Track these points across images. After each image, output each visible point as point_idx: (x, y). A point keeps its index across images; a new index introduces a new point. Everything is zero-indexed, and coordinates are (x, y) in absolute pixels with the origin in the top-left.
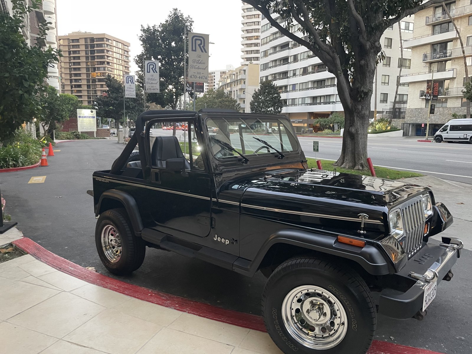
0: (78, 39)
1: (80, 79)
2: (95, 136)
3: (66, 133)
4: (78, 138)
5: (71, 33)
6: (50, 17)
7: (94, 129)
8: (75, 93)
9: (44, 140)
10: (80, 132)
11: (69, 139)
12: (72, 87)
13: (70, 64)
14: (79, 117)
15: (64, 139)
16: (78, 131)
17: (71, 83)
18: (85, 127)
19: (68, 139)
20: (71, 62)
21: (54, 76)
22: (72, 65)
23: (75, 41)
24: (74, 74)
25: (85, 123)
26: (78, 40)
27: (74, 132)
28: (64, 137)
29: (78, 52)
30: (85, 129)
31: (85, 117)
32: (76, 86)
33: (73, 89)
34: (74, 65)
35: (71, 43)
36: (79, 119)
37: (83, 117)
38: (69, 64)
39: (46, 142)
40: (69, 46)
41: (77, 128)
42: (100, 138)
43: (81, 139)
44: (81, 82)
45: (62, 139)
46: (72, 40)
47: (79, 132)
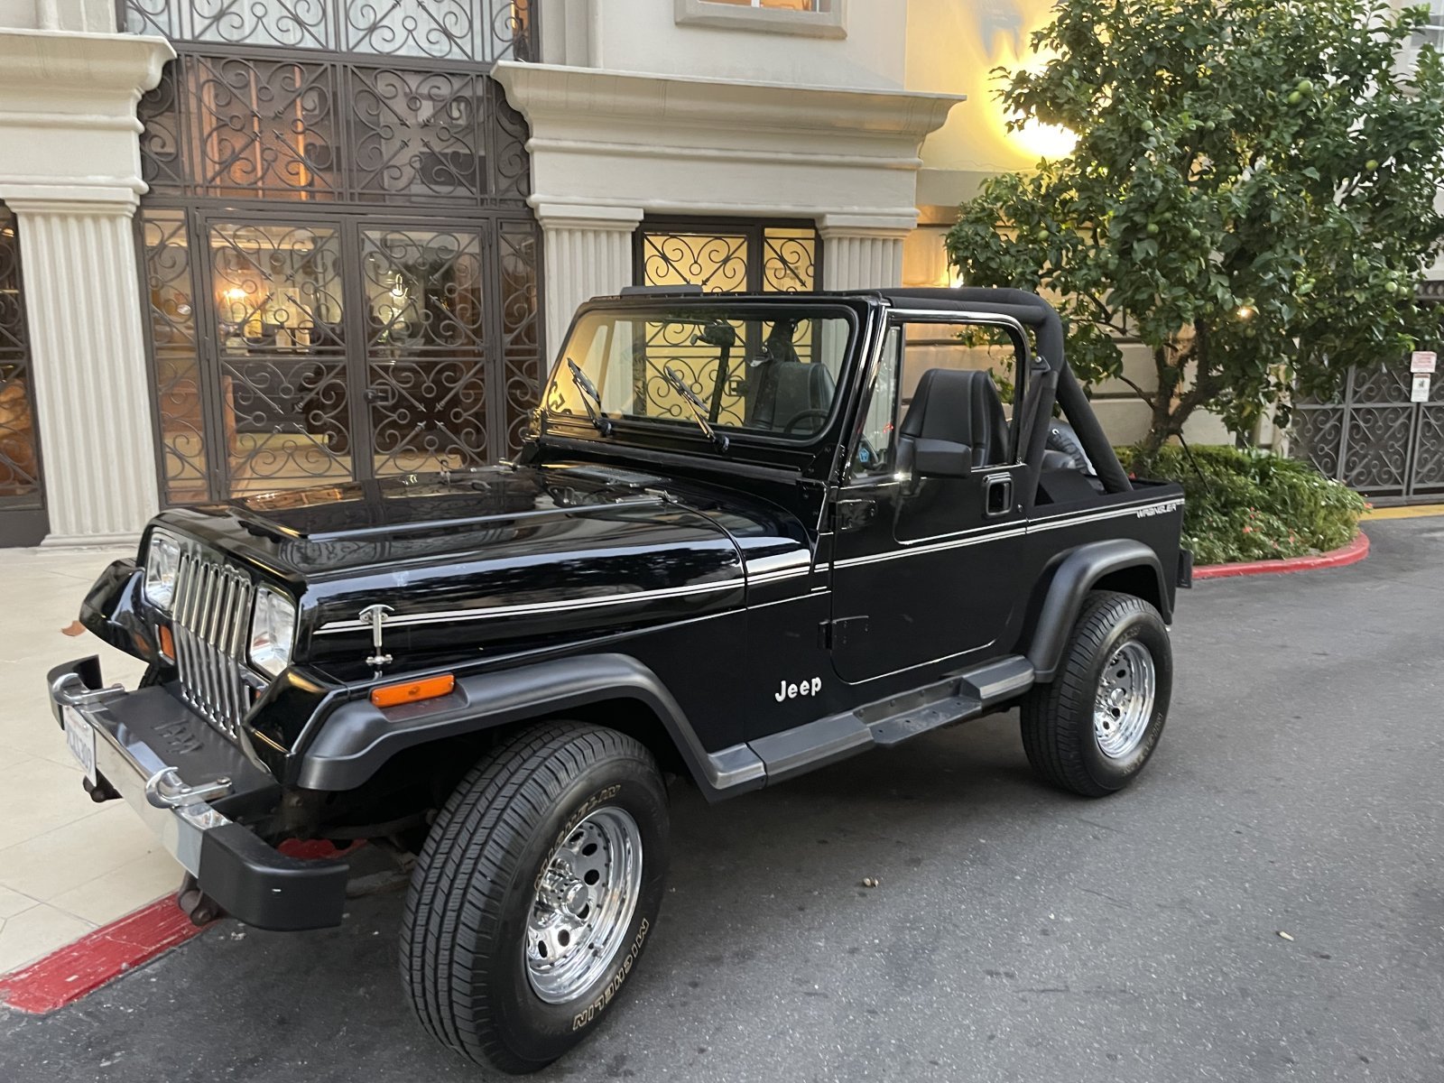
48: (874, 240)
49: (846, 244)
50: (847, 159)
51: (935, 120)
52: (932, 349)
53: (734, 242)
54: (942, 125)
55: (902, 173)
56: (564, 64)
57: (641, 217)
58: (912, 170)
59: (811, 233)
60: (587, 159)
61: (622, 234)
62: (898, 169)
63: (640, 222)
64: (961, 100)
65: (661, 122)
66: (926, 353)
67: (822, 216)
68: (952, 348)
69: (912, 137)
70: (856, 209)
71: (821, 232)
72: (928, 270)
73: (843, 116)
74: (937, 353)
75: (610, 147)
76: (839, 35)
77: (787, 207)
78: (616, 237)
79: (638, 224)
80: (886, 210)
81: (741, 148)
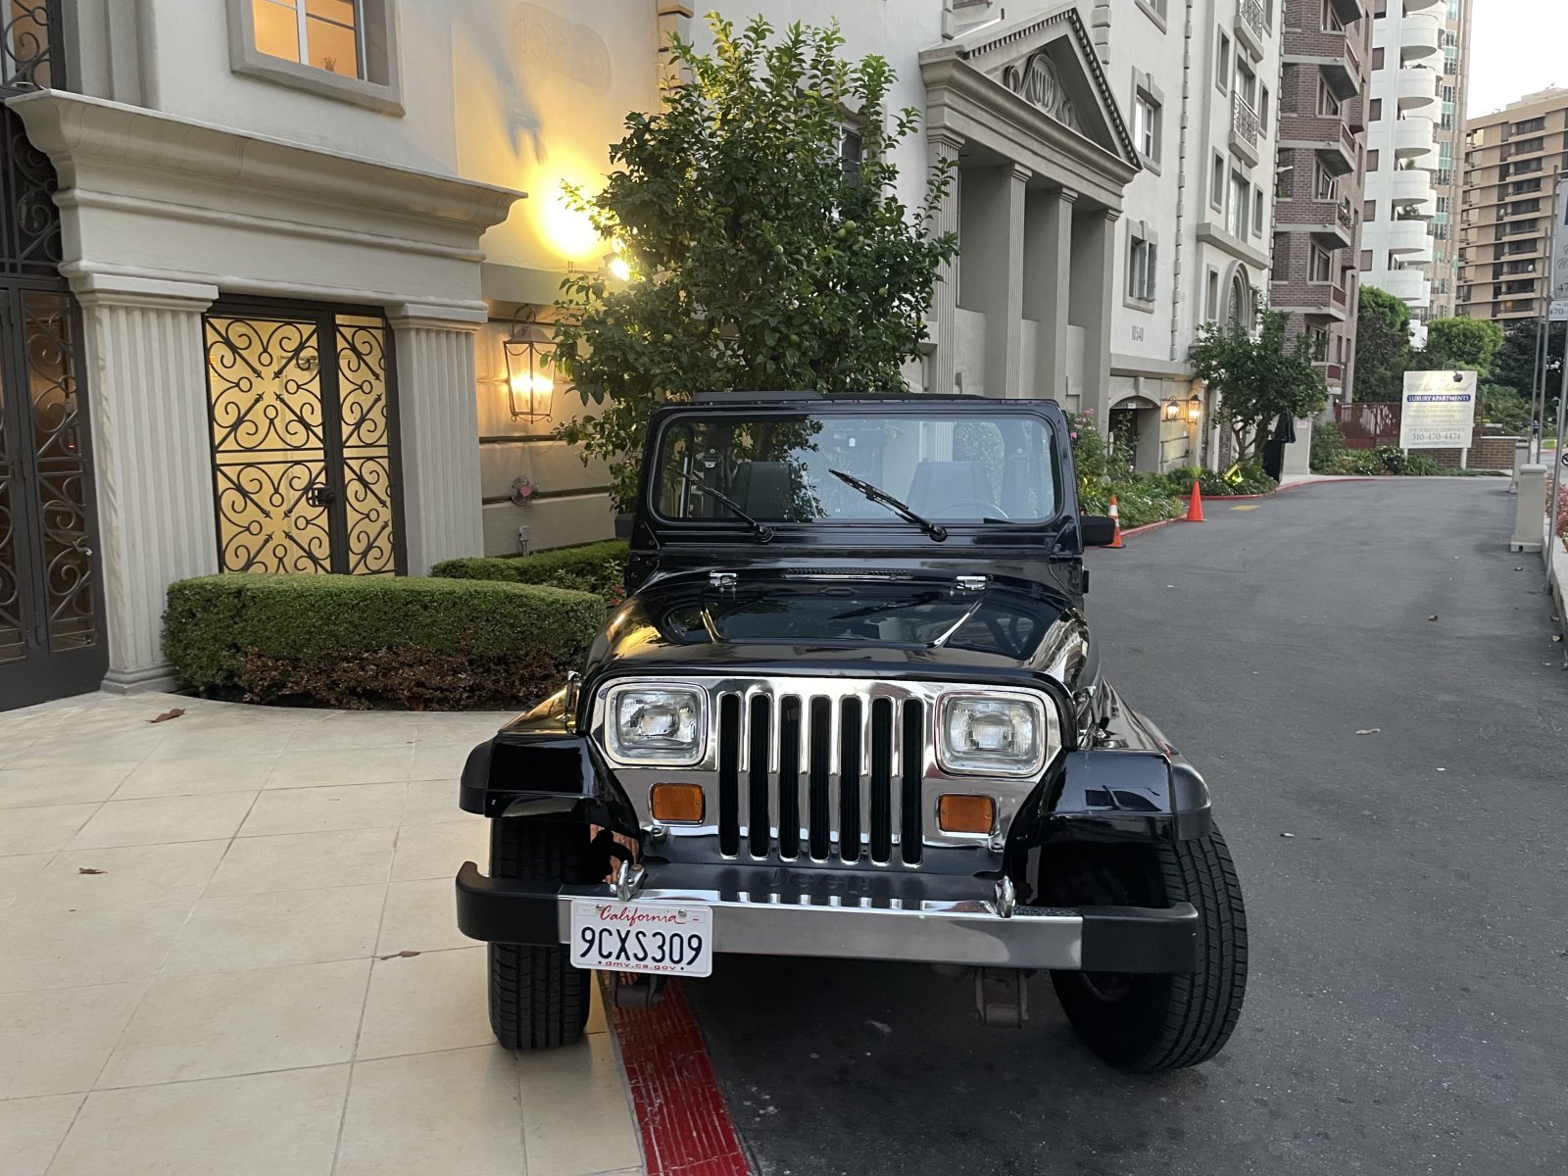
0: (1542, 118)
1: (1532, 261)
2: (1464, 465)
3: (1354, 452)
4: (1396, 472)
5: (1520, 99)
6: (1419, 66)
7: (1465, 442)
8: (1506, 311)
9: (1236, 473)
10: (1406, 452)
11: (1362, 473)
12: (1497, 292)
13: (1502, 211)
14: (1411, 398)
15: (1342, 474)
16: (1398, 446)
17: (1495, 276)
18: (1426, 434)
19: (1358, 472)
20: (1506, 204)
21: (1411, 263)
22: (1506, 214)
23: (1528, 126)
24: (1510, 243)
25: (1429, 421)
26: (1538, 122)
27: (1385, 451)
28: (1343, 466)
29: (1534, 165)
30: (1427, 440)
31: (1431, 398)
32: (1516, 286)
33: (1501, 298)
34: (1513, 214)
35: (1511, 135)
36: (1409, 407)
37: (1422, 399)
38: (1498, 212)
39: (1239, 480)
40: (1504, 147)
41: (1398, 435)
42: (1483, 474)
43: (1406, 474)
44: (1534, 270)
45: (1336, 474)
46: (1518, 124)
47: (1402, 452)
48: (448, 333)
49: (423, 335)
50: (421, 246)
51: (500, 214)
52: (497, 446)
53: (307, 329)
54: (505, 219)
55: (469, 265)
56: (111, 98)
57: (216, 296)
58: (477, 262)
59: (378, 322)
60: (145, 220)
61: (190, 314)
62: (464, 260)
63: (214, 302)
64: (523, 197)
65: (232, 184)
66: (494, 450)
67: (400, 305)
68: (513, 445)
69: (474, 228)
70: (432, 299)
71: (391, 322)
72: (488, 364)
73: (419, 201)
74: (502, 449)
75: (173, 209)
76: (397, 112)
77: (367, 292)
78: (183, 318)
79: (211, 304)
80: (460, 302)
81: (319, 223)
